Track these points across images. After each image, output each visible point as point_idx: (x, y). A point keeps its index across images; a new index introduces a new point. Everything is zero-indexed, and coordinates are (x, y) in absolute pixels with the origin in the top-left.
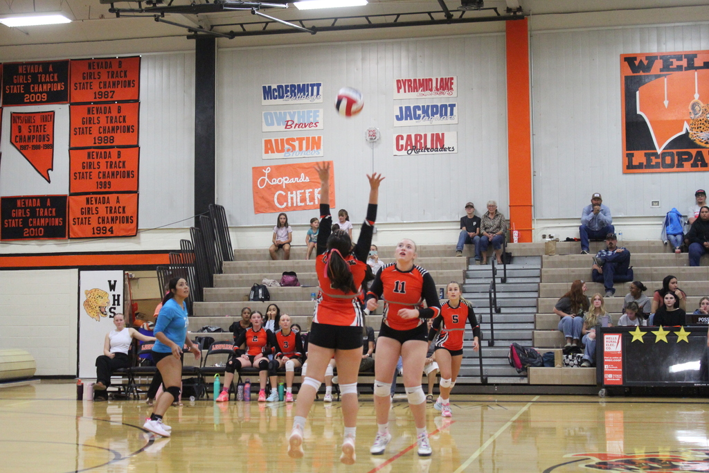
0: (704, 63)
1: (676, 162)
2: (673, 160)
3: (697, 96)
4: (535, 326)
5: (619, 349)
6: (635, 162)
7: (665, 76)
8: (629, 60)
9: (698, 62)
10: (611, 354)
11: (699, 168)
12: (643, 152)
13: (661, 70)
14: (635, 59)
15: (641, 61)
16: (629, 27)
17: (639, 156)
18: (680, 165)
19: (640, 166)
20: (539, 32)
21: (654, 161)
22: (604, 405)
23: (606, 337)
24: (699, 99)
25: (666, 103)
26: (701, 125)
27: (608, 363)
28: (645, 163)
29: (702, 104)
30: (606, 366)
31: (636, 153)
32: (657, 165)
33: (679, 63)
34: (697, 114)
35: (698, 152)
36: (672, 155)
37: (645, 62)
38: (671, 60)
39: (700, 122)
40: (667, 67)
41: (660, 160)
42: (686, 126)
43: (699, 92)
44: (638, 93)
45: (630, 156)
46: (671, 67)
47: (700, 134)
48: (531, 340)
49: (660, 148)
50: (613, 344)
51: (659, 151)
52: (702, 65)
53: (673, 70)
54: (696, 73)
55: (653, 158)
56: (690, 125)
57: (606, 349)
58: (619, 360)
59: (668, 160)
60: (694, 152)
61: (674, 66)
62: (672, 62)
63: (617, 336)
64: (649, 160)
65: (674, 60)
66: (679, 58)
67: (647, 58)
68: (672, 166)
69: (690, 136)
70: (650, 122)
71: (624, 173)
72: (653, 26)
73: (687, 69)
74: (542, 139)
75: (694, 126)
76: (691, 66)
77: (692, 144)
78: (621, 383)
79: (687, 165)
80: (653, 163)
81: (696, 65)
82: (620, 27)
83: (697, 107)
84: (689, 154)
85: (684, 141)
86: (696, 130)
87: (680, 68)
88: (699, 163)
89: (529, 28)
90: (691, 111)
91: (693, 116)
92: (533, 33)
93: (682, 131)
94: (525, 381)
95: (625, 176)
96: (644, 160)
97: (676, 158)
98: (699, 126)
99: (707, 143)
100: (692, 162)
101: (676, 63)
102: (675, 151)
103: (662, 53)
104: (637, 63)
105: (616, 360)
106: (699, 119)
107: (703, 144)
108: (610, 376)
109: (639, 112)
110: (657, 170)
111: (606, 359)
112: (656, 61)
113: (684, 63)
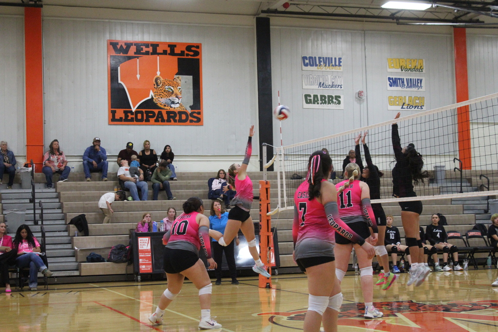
0: (163, 50)
1: (145, 118)
2: (142, 116)
3: (158, 73)
4: (69, 234)
5: (149, 247)
6: (117, 117)
7: (138, 57)
8: (113, 45)
9: (160, 50)
10: (144, 251)
11: (160, 123)
12: (122, 110)
13: (135, 53)
14: (117, 44)
15: (121, 46)
16: (113, 21)
17: (120, 113)
18: (147, 120)
19: (121, 120)
20: (48, 18)
21: (130, 116)
22: (139, 287)
23: (140, 239)
24: (160, 75)
25: (138, 76)
26: (162, 93)
27: (142, 258)
28: (124, 118)
29: (162, 79)
30: (140, 260)
31: (118, 110)
32: (132, 120)
33: (147, 49)
34: (158, 86)
35: (159, 112)
36: (142, 113)
37: (124, 47)
38: (142, 47)
39: (160, 91)
40: (139, 52)
41: (134, 116)
42: (151, 93)
43: (160, 71)
44: (119, 68)
45: (113, 113)
46: (141, 51)
47: (160, 99)
48: (70, 243)
49: (134, 107)
50: (145, 244)
51: (134, 110)
52: (162, 52)
53: (143, 54)
54: (158, 57)
55: (129, 114)
56: (154, 93)
57: (140, 248)
58: (149, 255)
59: (139, 116)
60: (156, 111)
61: (144, 51)
62: (142, 48)
63: (147, 239)
64: (127, 116)
65: (144, 47)
66: (147, 45)
67: (126, 44)
68: (141, 120)
69: (154, 101)
70: (127, 89)
71: (109, 124)
72: (130, 22)
73: (152, 54)
74: (51, 97)
75: (156, 94)
76: (155, 52)
77: (155, 106)
78: (151, 272)
79: (152, 120)
80: (129, 118)
81: (158, 52)
82: (107, 20)
83: (159, 80)
84: (153, 113)
85: (150, 104)
86: (158, 96)
87: (147, 53)
88: (160, 119)
89: (42, 15)
90: (155, 83)
91: (156, 86)
92: (44, 18)
93: (149, 96)
94: (76, 273)
95: (110, 126)
96: (123, 116)
97: (145, 115)
98: (160, 94)
99: (165, 106)
100: (155, 118)
101: (145, 49)
102: (144, 110)
103: (136, 42)
104: (119, 47)
105: (147, 256)
106: (160, 89)
107: (162, 107)
108: (144, 267)
109: (120, 82)
110: (132, 122)
111: (141, 255)
112: (132, 46)
113: (150, 49)
